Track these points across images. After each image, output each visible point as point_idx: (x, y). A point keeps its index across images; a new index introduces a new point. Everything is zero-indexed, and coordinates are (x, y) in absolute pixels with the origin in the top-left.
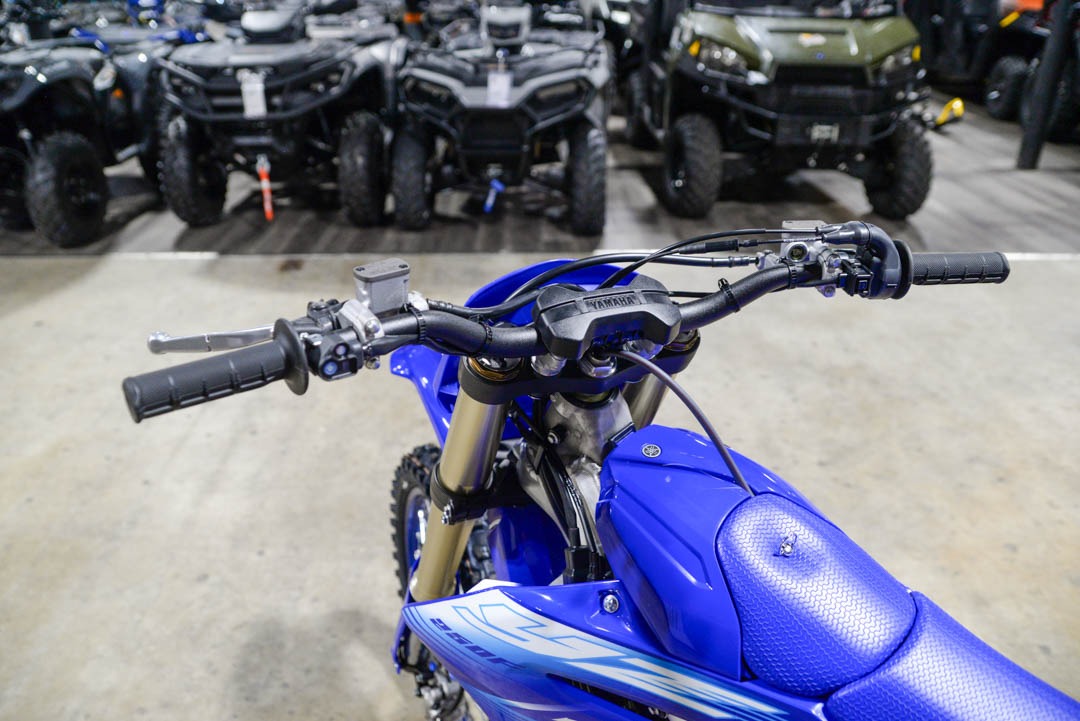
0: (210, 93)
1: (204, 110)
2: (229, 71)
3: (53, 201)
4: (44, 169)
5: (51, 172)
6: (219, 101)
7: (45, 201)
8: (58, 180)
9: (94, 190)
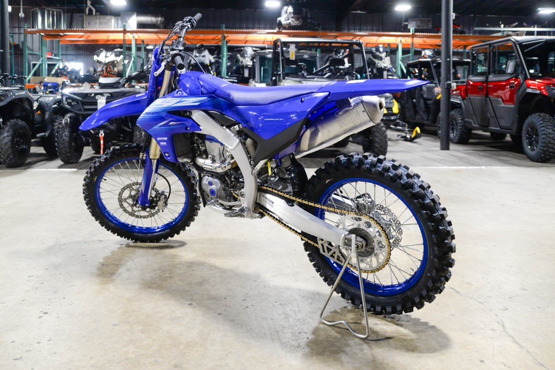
0: (84, 104)
1: (80, 110)
2: (93, 95)
3: (9, 144)
4: (8, 132)
5: (11, 132)
6: (86, 107)
7: (6, 143)
8: (13, 136)
9: (26, 145)
